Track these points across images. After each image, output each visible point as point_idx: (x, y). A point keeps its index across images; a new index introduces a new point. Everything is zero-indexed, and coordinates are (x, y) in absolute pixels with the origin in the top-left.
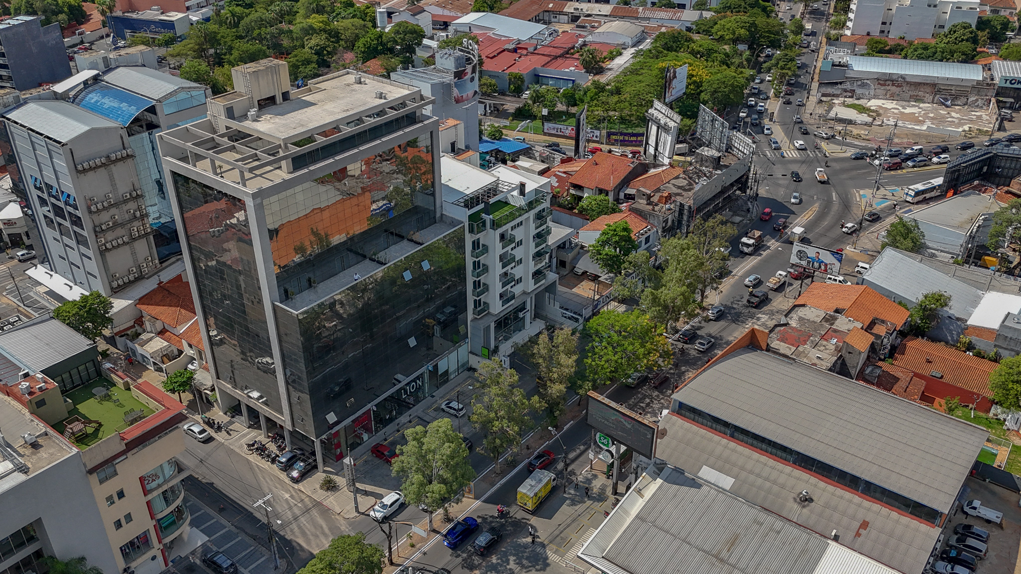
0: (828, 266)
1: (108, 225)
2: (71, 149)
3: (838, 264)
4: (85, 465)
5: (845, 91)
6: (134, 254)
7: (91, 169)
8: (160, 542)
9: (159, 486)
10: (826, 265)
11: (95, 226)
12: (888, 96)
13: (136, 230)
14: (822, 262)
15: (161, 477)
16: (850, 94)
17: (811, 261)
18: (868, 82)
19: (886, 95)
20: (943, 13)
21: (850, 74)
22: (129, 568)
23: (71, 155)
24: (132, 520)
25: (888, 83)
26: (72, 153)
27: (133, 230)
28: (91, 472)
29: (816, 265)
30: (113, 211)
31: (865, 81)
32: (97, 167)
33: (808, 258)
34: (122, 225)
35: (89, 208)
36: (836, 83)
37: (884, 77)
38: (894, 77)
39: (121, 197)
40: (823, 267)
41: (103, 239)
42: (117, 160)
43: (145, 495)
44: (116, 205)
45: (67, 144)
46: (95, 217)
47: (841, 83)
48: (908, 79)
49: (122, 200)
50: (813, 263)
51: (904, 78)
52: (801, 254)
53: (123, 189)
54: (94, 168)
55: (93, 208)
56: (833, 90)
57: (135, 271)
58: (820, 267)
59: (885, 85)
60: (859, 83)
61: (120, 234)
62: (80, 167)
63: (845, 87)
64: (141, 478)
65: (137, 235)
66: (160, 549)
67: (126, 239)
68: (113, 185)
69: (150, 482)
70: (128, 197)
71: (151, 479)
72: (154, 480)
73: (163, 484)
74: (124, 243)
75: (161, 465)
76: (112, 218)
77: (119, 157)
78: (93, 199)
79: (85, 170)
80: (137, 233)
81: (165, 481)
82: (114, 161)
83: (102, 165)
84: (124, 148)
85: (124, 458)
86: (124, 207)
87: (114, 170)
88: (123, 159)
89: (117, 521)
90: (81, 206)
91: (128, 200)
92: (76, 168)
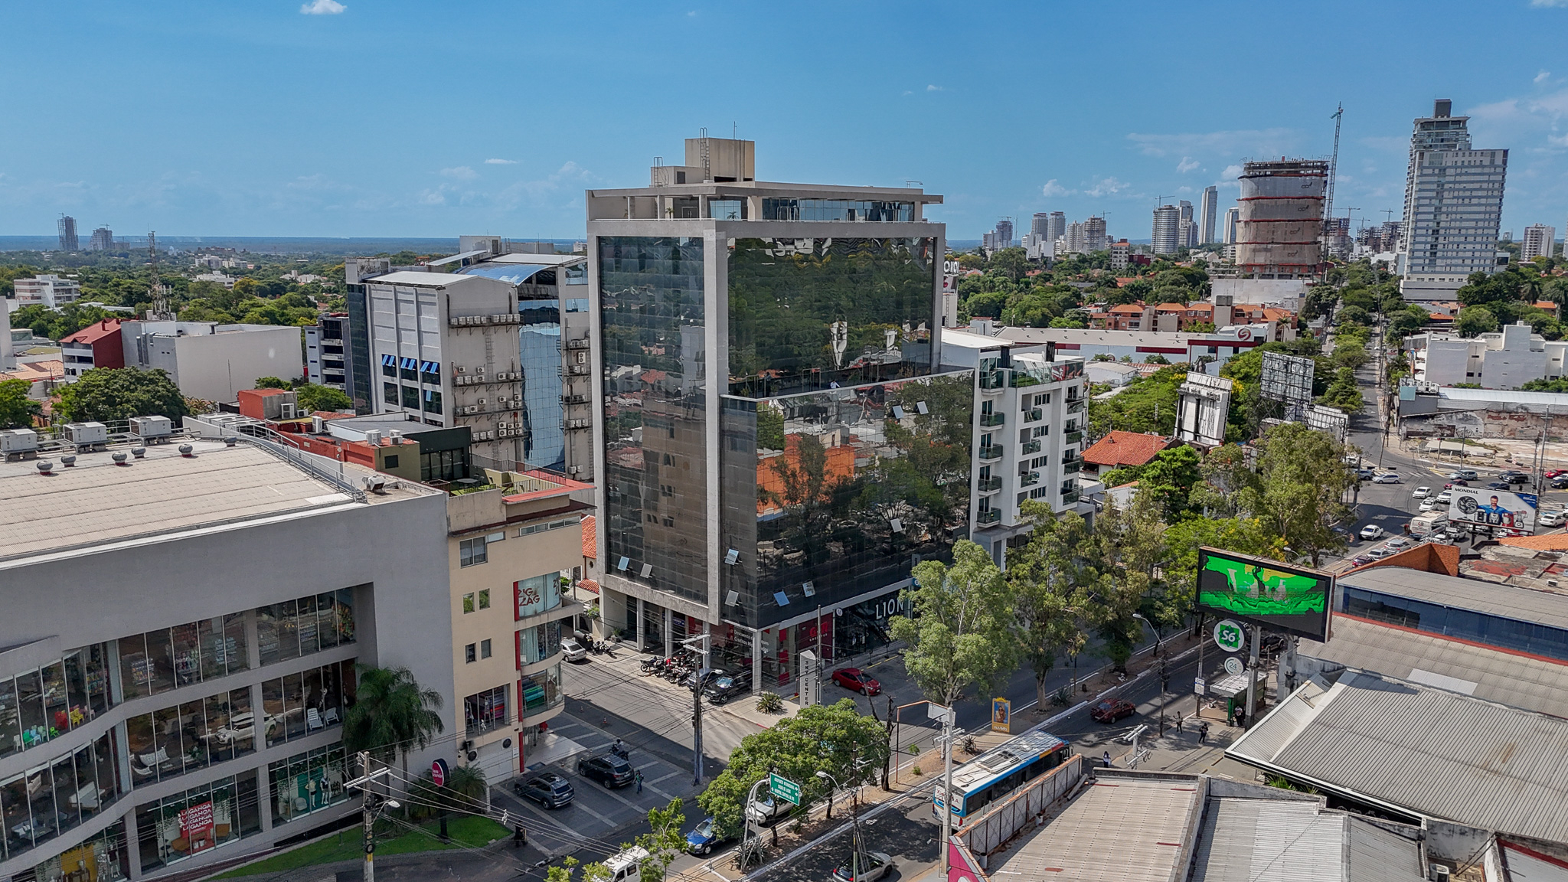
0: (1516, 517)
1: (473, 409)
2: (448, 296)
3: (1531, 511)
5: (1441, 427)
7: (466, 326)
8: (520, 720)
9: (536, 614)
10: (1511, 516)
11: (456, 407)
12: (1506, 434)
13: (505, 426)
14: (1504, 511)
15: (541, 602)
16: (1449, 432)
17: (1483, 513)
18: (1473, 414)
19: (1502, 431)
20: (1554, 360)
21: (1443, 404)
22: (470, 744)
23: (446, 304)
24: (490, 656)
25: (1503, 415)
26: (448, 300)
27: (502, 425)
28: (454, 534)
29: (1494, 517)
30: (482, 392)
31: (1469, 413)
32: (475, 326)
33: (1478, 507)
34: (490, 415)
35: (454, 379)
36: (1426, 417)
37: (1495, 408)
38: (1512, 408)
39: (495, 377)
40: (1506, 520)
42: (500, 324)
43: (516, 618)
44: (488, 385)
45: (444, 288)
46: (458, 393)
47: (1433, 417)
48: (1533, 410)
49: (495, 380)
50: (1488, 516)
51: (1526, 409)
52: (1466, 504)
53: (500, 368)
54: (471, 326)
55: (459, 380)
56: (1422, 427)
58: (1501, 520)
59: (1499, 418)
60: (1460, 416)
61: (484, 427)
62: (454, 321)
63: (1439, 422)
64: (516, 584)
65: (505, 435)
66: (518, 732)
67: (491, 435)
68: (489, 357)
69: (525, 602)
70: (504, 378)
71: (527, 598)
72: (530, 601)
73: (542, 613)
74: (487, 440)
75: (545, 576)
76: (479, 402)
77: (503, 321)
78: (462, 369)
79: (459, 327)
80: (505, 431)
81: (545, 611)
82: (496, 325)
83: (481, 325)
84: (511, 312)
85: (500, 535)
86: (496, 392)
87: (494, 337)
88: (507, 324)
89: (470, 646)
90: (445, 376)
91: (503, 382)
92: (449, 323)
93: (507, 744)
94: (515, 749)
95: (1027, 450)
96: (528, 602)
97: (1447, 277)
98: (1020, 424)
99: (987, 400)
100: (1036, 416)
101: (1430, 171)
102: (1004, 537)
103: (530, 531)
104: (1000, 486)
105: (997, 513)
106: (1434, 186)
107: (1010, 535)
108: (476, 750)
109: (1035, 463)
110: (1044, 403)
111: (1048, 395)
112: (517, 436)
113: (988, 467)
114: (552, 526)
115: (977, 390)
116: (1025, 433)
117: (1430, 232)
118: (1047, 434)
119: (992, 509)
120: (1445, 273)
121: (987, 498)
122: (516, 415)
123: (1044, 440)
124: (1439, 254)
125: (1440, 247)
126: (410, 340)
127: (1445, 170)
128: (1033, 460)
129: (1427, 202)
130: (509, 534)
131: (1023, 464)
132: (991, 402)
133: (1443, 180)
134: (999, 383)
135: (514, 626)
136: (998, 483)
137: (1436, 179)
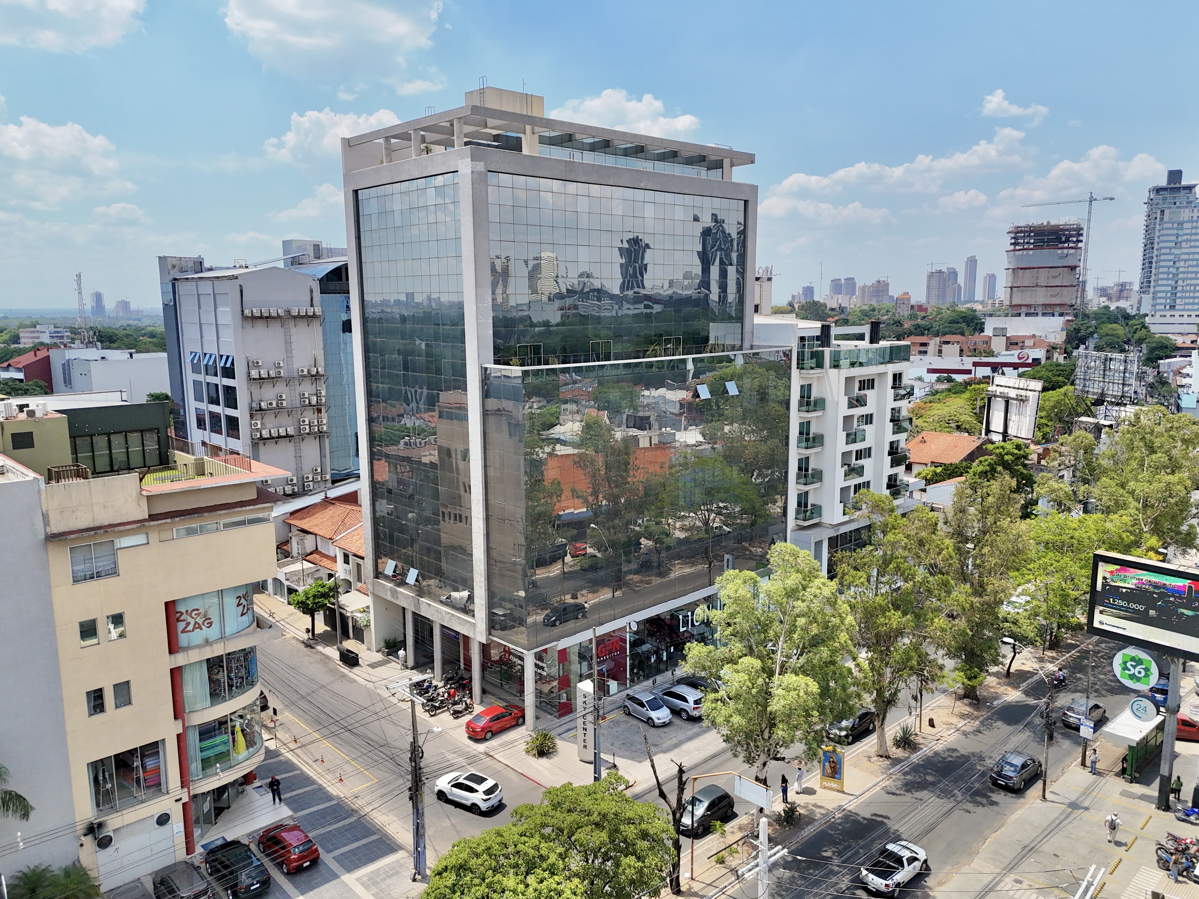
1: (271, 404)
2: (241, 286)
4: (45, 517)
6: (298, 457)
7: (262, 318)
8: (184, 784)
9: (207, 642)
11: (251, 402)
13: (307, 422)
15: (216, 626)
22: (100, 825)
23: (239, 294)
24: (130, 703)
26: (241, 291)
27: (304, 421)
28: (53, 538)
30: (281, 388)
32: (272, 318)
34: (290, 411)
35: (250, 373)
39: (295, 370)
41: (259, 422)
42: (300, 317)
43: (171, 651)
44: (288, 381)
45: (237, 278)
49: (296, 375)
53: (301, 362)
54: (267, 318)
55: (256, 373)
57: (295, 481)
62: (247, 312)
64: (170, 606)
65: (307, 431)
66: (181, 803)
67: (291, 431)
68: (288, 351)
69: (190, 628)
70: (306, 373)
71: (192, 622)
72: (199, 627)
73: (216, 641)
74: (287, 436)
75: (221, 593)
76: (280, 398)
77: (303, 313)
78: (257, 363)
79: (253, 318)
80: (307, 427)
81: (223, 638)
82: (295, 317)
83: (279, 317)
84: (312, 305)
85: (140, 539)
86: (297, 387)
87: (293, 330)
88: (307, 317)
89: (95, 691)
90: (240, 370)
91: (304, 376)
92: (243, 314)
93: (163, 820)
94: (177, 825)
95: (851, 438)
96: (194, 628)
97: (1186, 314)
98: (844, 410)
99: (806, 383)
100: (860, 402)
101: (1170, 225)
102: (825, 535)
103: (191, 532)
104: (821, 480)
105: (817, 510)
106: (1174, 238)
107: (833, 533)
108: (111, 834)
109: (859, 455)
110: (868, 389)
111: (873, 380)
112: (321, 432)
113: (807, 459)
114: (226, 526)
115: (795, 372)
116: (848, 419)
117: (1171, 276)
118: (871, 423)
119: (812, 505)
120: (1184, 310)
121: (807, 493)
122: (319, 411)
123: (869, 429)
124: (1179, 295)
125: (1179, 288)
126: (210, 335)
127: (1182, 224)
128: (857, 451)
129: (1168, 251)
130: (154, 536)
131: (846, 455)
132: (810, 386)
133: (1180, 232)
134: (820, 365)
135: (170, 662)
136: (818, 476)
137: (1175, 232)
